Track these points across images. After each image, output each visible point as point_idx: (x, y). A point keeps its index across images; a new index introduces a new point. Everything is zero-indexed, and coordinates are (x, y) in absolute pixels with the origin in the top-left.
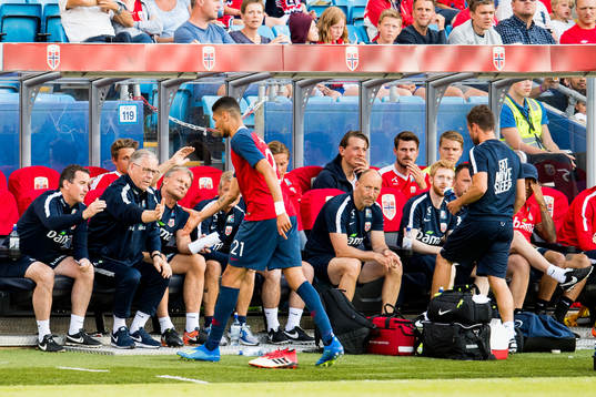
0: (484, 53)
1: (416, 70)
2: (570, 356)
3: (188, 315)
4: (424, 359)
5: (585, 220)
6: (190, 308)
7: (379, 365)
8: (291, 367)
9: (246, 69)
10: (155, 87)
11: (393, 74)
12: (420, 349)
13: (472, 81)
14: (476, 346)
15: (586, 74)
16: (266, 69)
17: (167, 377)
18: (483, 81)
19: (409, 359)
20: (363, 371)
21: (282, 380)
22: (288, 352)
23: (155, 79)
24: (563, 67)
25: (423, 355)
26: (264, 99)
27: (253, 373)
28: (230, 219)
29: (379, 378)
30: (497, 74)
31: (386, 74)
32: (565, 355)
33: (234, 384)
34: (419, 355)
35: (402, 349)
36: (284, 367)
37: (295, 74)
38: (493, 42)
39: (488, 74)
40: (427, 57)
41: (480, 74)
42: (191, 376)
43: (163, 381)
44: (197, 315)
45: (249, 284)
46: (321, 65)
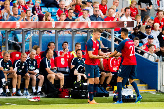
0: (86, 24)
1: (70, 28)
2: (108, 98)
3: (13, 88)
4: (71, 99)
5: (111, 64)
6: (14, 87)
7: (60, 101)
8: (38, 101)
9: (27, 28)
10: (5, 32)
11: (63, 29)
12: (71, 96)
13: (83, 30)
14: (84, 96)
15: (111, 28)
16: (32, 27)
18: (86, 30)
19: (68, 99)
20: (56, 102)
21: (36, 104)
22: (39, 98)
23: (5, 30)
24: (105, 27)
25: (71, 98)
26: (32, 35)
27: (29, 103)
28: (23, 64)
29: (60, 104)
30: (89, 29)
31: (62, 29)
32: (106, 98)
33: (25, 106)
34: (70, 98)
35: (66, 96)
36: (37, 101)
37: (39, 29)
38: (88, 21)
39: (87, 29)
40: (72, 24)
41: (85, 29)
42: (14, 104)
43: (7, 105)
44: (15, 88)
45: (28, 80)
46: (46, 26)
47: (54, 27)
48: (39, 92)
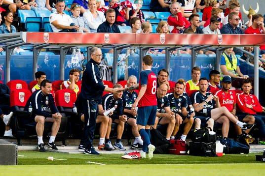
0: (214, 37)
1: (188, 44)
2: (247, 155)
4: (190, 156)
6: (102, 136)
7: (171, 159)
8: (138, 159)
9: (121, 43)
10: (86, 50)
11: (178, 45)
12: (188, 152)
13: (210, 48)
14: (210, 151)
15: (254, 45)
16: (129, 43)
17: (90, 162)
18: (213, 48)
19: (184, 156)
20: (166, 161)
21: (135, 164)
22: (136, 153)
23: (86, 46)
24: (245, 43)
25: (190, 154)
26: (129, 55)
27: (122, 161)
28: (117, 102)
29: (172, 163)
30: (219, 46)
31: (176, 45)
32: (245, 155)
33: (115, 165)
34: (188, 154)
35: (181, 152)
36: (136, 159)
37: (140, 45)
39: (216, 45)
40: (192, 39)
41: (213, 45)
42: (99, 162)
43: (88, 164)
45: (122, 126)
46: (151, 41)
47: (163, 43)
48: (136, 145)
